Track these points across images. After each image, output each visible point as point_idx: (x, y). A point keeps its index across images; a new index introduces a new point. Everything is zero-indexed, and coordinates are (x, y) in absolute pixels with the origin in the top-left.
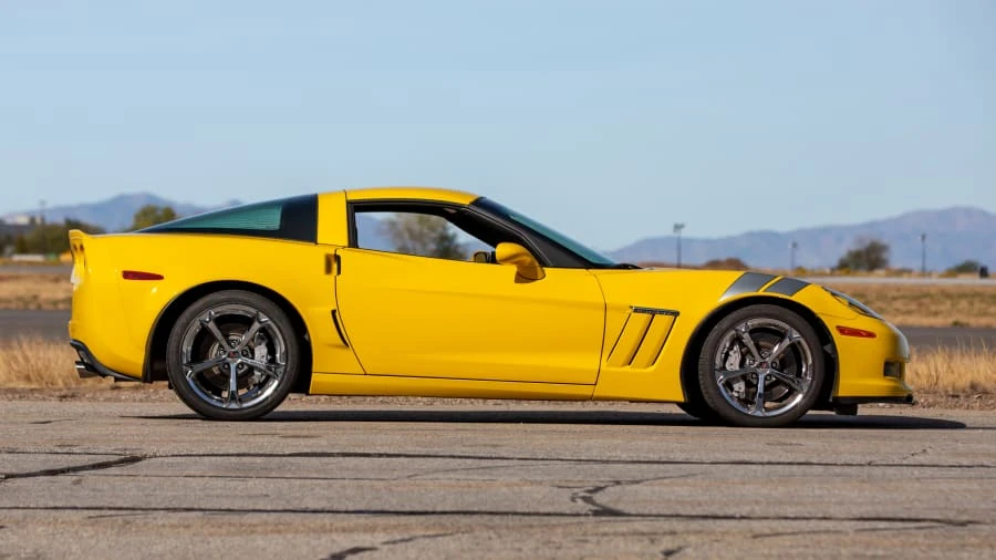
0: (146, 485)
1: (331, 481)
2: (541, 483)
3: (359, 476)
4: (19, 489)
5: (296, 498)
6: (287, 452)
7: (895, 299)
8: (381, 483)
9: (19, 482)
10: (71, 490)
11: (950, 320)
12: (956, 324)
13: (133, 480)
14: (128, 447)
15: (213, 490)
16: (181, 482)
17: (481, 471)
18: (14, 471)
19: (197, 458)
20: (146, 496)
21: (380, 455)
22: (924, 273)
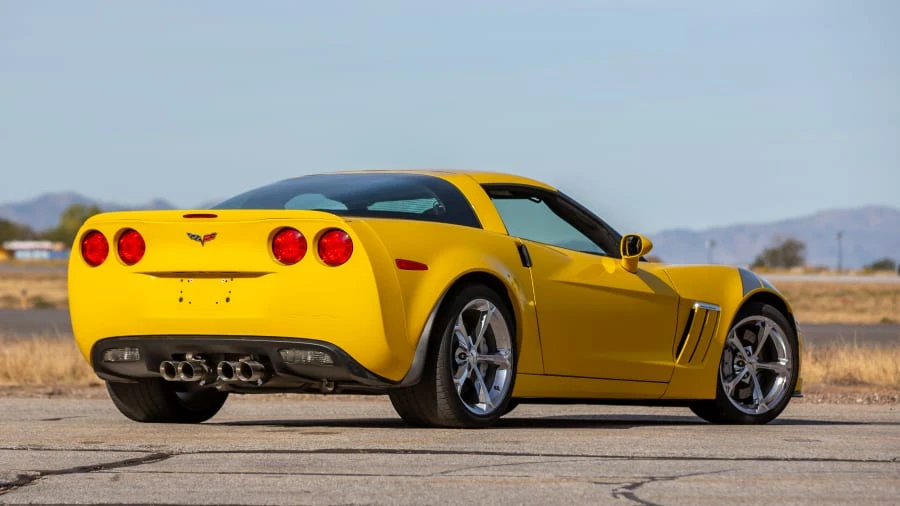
0: (185, 481)
1: (367, 477)
2: (576, 479)
3: (394, 473)
4: (58, 486)
5: (339, 494)
6: (312, 449)
7: (818, 296)
8: (419, 479)
9: (56, 479)
10: (111, 486)
11: (878, 318)
12: (885, 321)
13: (169, 477)
14: (153, 443)
15: (253, 486)
16: (218, 478)
17: (513, 467)
18: (48, 468)
19: (225, 455)
20: (189, 492)
21: (406, 452)
22: (840, 270)
